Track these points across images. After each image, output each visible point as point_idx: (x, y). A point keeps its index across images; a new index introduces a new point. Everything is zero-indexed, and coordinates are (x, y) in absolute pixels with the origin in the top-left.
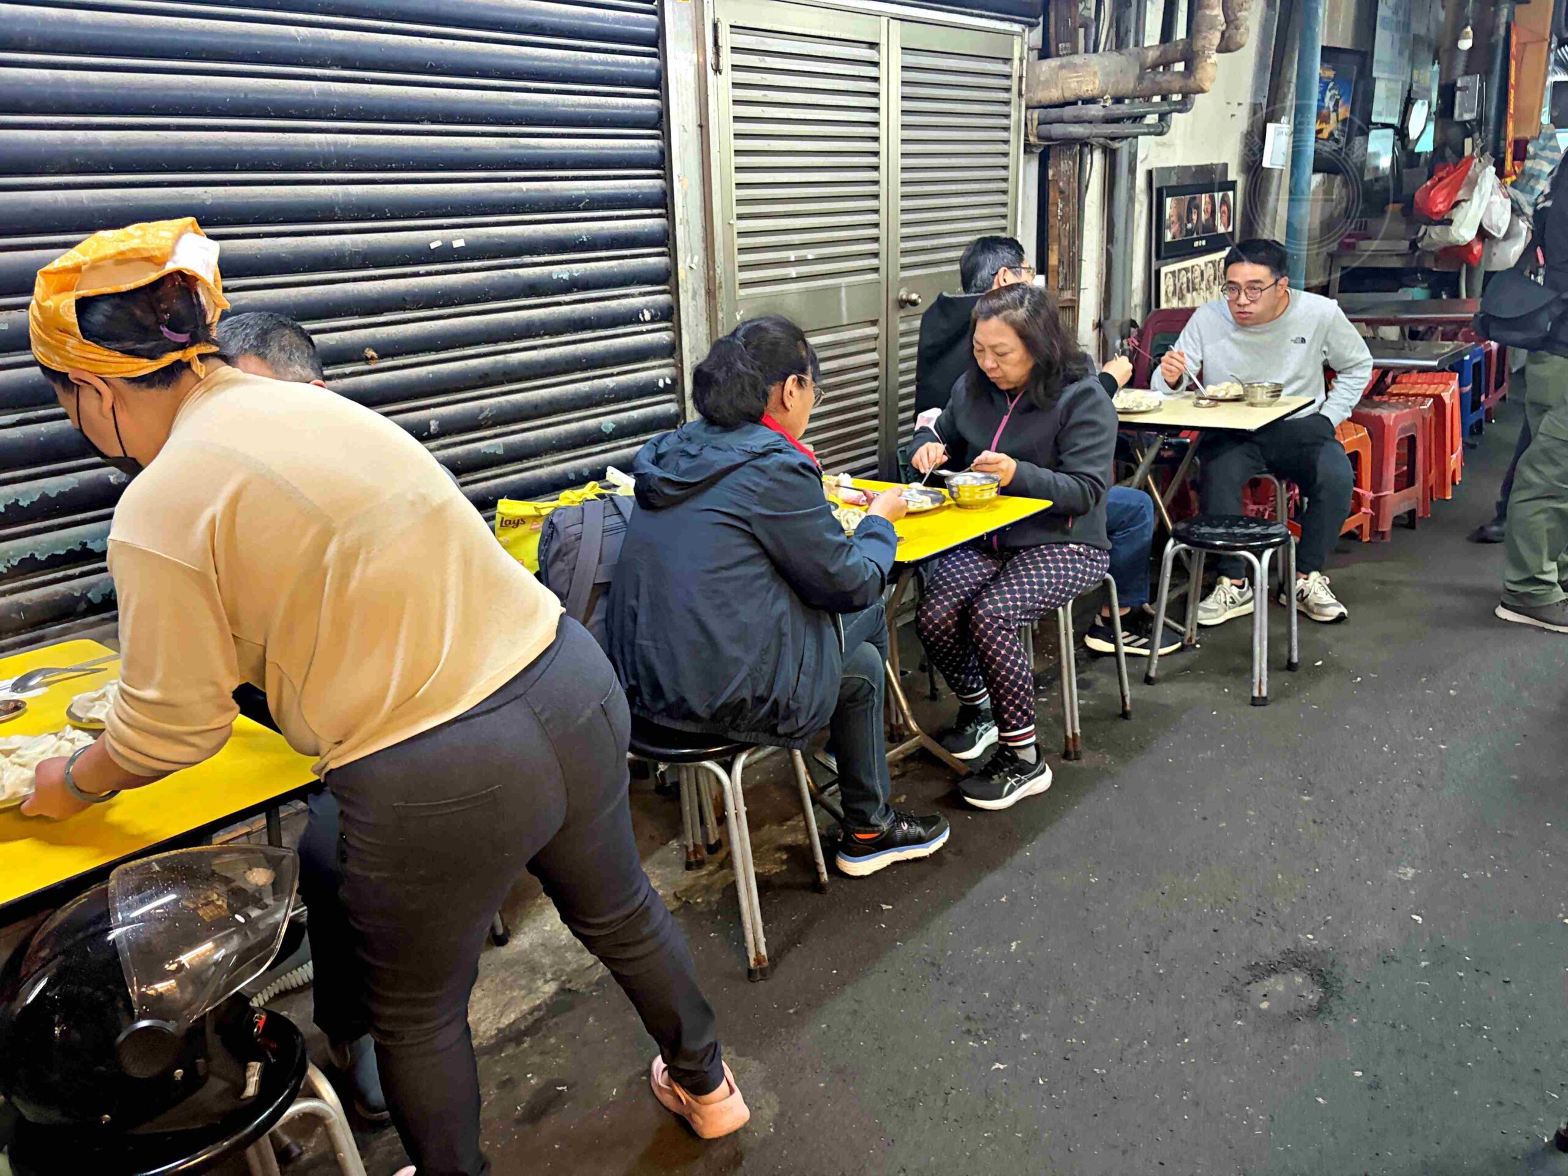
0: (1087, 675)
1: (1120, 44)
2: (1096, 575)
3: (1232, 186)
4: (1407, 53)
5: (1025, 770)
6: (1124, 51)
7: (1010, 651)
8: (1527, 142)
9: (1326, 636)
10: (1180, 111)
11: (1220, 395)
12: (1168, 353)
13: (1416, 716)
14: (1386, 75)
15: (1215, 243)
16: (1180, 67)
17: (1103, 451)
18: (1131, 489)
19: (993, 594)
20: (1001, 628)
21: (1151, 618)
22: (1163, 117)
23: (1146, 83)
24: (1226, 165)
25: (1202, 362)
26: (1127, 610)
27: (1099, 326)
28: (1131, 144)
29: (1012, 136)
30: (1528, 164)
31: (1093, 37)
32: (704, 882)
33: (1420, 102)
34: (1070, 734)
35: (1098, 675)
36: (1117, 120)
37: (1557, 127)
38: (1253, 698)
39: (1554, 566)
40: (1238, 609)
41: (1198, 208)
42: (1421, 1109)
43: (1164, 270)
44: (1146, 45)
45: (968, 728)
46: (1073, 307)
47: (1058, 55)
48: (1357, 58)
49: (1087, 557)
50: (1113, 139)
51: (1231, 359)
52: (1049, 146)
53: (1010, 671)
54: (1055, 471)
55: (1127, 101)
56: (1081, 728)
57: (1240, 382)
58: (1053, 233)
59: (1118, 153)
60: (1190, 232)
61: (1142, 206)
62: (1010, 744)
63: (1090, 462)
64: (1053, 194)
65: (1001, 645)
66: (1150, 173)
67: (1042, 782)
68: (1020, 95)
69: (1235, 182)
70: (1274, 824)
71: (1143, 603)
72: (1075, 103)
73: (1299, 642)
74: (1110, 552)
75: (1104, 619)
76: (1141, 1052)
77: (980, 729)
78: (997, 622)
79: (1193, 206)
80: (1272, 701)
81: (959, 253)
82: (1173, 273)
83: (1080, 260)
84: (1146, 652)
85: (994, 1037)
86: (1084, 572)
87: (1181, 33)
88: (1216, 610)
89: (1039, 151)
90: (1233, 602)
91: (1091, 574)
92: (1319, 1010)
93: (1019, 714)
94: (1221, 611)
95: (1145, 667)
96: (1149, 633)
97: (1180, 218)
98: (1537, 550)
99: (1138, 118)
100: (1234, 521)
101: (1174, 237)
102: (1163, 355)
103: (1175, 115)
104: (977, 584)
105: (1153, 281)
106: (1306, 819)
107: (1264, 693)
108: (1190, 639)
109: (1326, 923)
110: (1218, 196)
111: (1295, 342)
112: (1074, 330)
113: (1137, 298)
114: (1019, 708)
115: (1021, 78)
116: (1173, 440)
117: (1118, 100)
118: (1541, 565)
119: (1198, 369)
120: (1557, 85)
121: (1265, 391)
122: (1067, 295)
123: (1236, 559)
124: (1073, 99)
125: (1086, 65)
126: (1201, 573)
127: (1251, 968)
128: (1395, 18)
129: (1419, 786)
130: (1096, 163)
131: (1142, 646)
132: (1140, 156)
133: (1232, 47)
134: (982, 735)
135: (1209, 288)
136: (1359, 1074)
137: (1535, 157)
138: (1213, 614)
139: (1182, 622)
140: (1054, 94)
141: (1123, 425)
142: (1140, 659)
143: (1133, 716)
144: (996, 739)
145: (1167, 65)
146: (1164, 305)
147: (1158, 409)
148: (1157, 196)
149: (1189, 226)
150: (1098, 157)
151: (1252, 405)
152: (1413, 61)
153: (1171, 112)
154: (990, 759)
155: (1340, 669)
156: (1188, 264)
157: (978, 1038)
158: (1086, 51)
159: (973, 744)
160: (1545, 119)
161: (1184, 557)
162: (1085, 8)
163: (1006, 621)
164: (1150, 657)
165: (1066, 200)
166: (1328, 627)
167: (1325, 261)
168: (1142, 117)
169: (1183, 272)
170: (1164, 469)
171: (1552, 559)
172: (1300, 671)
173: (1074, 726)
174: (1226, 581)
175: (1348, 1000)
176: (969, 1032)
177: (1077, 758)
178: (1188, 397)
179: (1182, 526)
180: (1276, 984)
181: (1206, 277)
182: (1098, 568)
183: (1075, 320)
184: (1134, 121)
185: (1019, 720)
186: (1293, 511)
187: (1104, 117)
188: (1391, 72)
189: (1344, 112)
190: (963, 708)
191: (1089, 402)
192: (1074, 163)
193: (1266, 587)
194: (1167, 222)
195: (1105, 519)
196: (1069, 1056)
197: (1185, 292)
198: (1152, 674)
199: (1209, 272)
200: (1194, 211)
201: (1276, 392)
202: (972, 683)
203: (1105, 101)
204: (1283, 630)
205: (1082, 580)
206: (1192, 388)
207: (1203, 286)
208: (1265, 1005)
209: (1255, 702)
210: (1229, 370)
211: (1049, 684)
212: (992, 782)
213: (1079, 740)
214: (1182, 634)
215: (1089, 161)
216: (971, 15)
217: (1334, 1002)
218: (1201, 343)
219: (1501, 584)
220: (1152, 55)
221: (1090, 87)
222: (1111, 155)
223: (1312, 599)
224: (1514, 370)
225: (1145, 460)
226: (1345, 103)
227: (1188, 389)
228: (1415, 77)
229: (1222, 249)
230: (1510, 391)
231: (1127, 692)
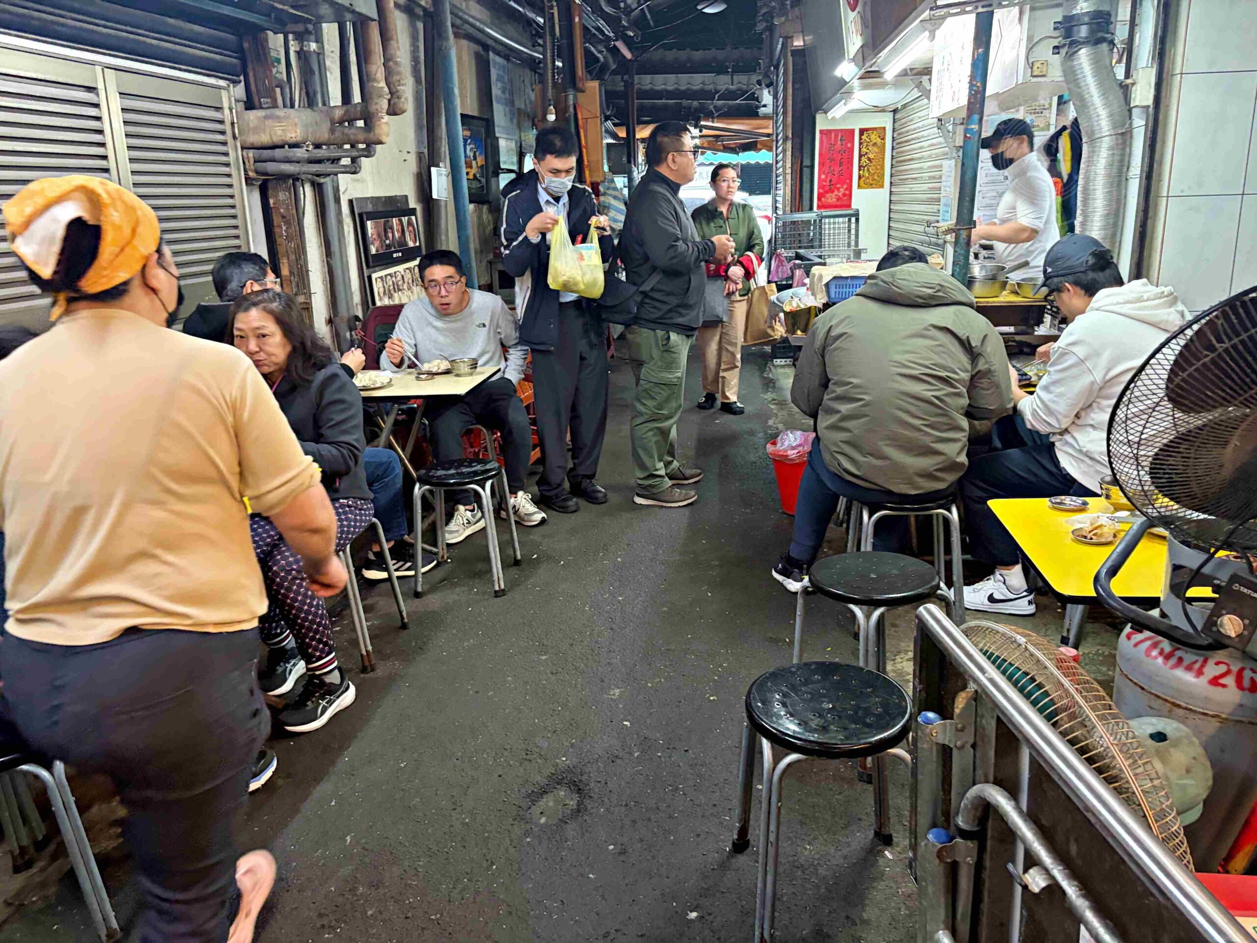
0: (369, 601)
1: (310, 102)
2: (365, 521)
3: (413, 212)
4: (515, 121)
5: (333, 691)
6: (315, 108)
7: (305, 596)
8: (598, 184)
9: (536, 536)
10: (366, 157)
11: (434, 370)
12: (389, 341)
13: (601, 581)
14: (505, 136)
15: (409, 255)
16: (360, 123)
17: (354, 422)
18: (380, 448)
19: (284, 552)
20: (295, 578)
21: (412, 545)
22: (354, 160)
23: (337, 134)
24: (406, 196)
25: (416, 345)
26: (392, 543)
27: (330, 322)
28: (333, 181)
29: (233, 171)
30: (602, 198)
31: (289, 96)
32: (37, 879)
33: (528, 155)
34: (364, 652)
35: (377, 599)
36: (319, 161)
37: (614, 174)
38: (496, 592)
39: (661, 464)
40: (473, 527)
41: (392, 228)
42: (653, 857)
43: (374, 276)
44: (332, 105)
45: (278, 668)
46: (308, 308)
47: (261, 108)
48: (484, 123)
49: (356, 508)
50: (318, 176)
51: (435, 341)
52: (266, 180)
53: (308, 612)
54: (317, 443)
55: (324, 147)
56: (372, 645)
57: (446, 359)
58: (281, 250)
59: (325, 186)
60: (389, 247)
61: (349, 226)
62: (318, 673)
63: (345, 432)
64: (277, 220)
65: (297, 593)
66: (351, 202)
67: (348, 697)
68: (234, 137)
69: (415, 209)
70: (526, 683)
71: (403, 535)
72: (282, 147)
73: (519, 543)
74: (372, 501)
75: (375, 554)
76: (464, 889)
77: (289, 666)
78: (290, 574)
79: (387, 228)
80: (509, 591)
81: (210, 267)
82: (381, 278)
83: (307, 271)
84: (412, 573)
85: (345, 922)
86: (355, 521)
87: (357, 98)
88: (457, 531)
89: (259, 183)
90: (469, 522)
91: (361, 521)
92: (579, 810)
93: (321, 646)
94: (461, 531)
95: (413, 584)
96: (412, 557)
97: (379, 235)
98: (652, 457)
99: (335, 160)
100: (460, 463)
101: (377, 251)
102: (386, 342)
103: (363, 159)
104: (267, 545)
105: (367, 286)
106: (546, 673)
107: (503, 587)
108: (443, 557)
109: (572, 745)
110: (405, 220)
111: (479, 326)
112: (312, 326)
113: (357, 298)
114: (320, 641)
115: (233, 124)
116: (404, 407)
117: (318, 146)
118: (654, 466)
119: (414, 351)
120: (608, 145)
121: (466, 365)
122: (301, 299)
123: (466, 491)
124: (280, 143)
125: (287, 117)
126: (443, 505)
127: (529, 796)
128: (503, 96)
129: (612, 629)
130: (307, 194)
131: (408, 569)
132: (342, 189)
133: (398, 112)
134: (291, 670)
135: (409, 288)
136: (611, 847)
137: (604, 194)
138: (456, 534)
139: (435, 545)
140: (264, 138)
141: (366, 400)
142: (407, 579)
143: (410, 626)
144: (305, 670)
145: (351, 121)
146: (378, 304)
147: (390, 384)
148: (360, 220)
149: (388, 242)
150: (308, 188)
151: (458, 375)
152: (520, 127)
153: (360, 156)
154: (302, 689)
155: (549, 557)
156: (391, 270)
157: (332, 928)
158: (285, 106)
159: (285, 680)
160: (606, 168)
161: (428, 495)
162: (277, 72)
163: (298, 572)
164: (415, 576)
165: (288, 223)
166: (536, 529)
167: (487, 266)
168: (339, 159)
169: (389, 277)
170: (401, 431)
171: (660, 460)
172: (523, 565)
173: (366, 645)
174: (461, 508)
175: (596, 797)
176: (323, 926)
177: (373, 670)
178: (410, 373)
179: (423, 472)
180: (548, 802)
181: (406, 280)
182: (366, 515)
183: (311, 317)
184: (333, 162)
185: (322, 651)
186: (498, 449)
187: (308, 158)
188: (508, 134)
189: (481, 160)
190: (271, 652)
191: (336, 385)
192: (290, 193)
193: (491, 508)
194: (371, 239)
195: (365, 474)
196: (410, 915)
197: (392, 292)
198: (419, 589)
199: (408, 276)
200: (389, 231)
201: (474, 365)
202: (276, 629)
203: (308, 146)
204: (506, 537)
205: (355, 527)
206: (412, 366)
207: (405, 286)
208: (543, 820)
209: (498, 594)
210: (437, 349)
211: (339, 615)
212: (307, 708)
213: (372, 656)
214: (436, 554)
215: (302, 192)
216: (180, 70)
217: (587, 802)
218: (412, 331)
219: (634, 480)
220: (338, 114)
221: (293, 135)
222: (318, 189)
223: (522, 511)
224: (615, 337)
225: (387, 424)
226: (480, 154)
227: (409, 367)
228: (523, 138)
229: (414, 259)
230: (616, 350)
231: (403, 608)
